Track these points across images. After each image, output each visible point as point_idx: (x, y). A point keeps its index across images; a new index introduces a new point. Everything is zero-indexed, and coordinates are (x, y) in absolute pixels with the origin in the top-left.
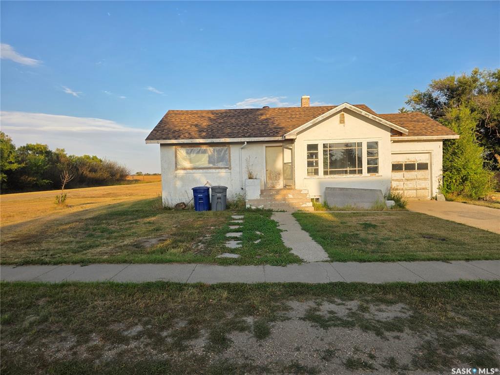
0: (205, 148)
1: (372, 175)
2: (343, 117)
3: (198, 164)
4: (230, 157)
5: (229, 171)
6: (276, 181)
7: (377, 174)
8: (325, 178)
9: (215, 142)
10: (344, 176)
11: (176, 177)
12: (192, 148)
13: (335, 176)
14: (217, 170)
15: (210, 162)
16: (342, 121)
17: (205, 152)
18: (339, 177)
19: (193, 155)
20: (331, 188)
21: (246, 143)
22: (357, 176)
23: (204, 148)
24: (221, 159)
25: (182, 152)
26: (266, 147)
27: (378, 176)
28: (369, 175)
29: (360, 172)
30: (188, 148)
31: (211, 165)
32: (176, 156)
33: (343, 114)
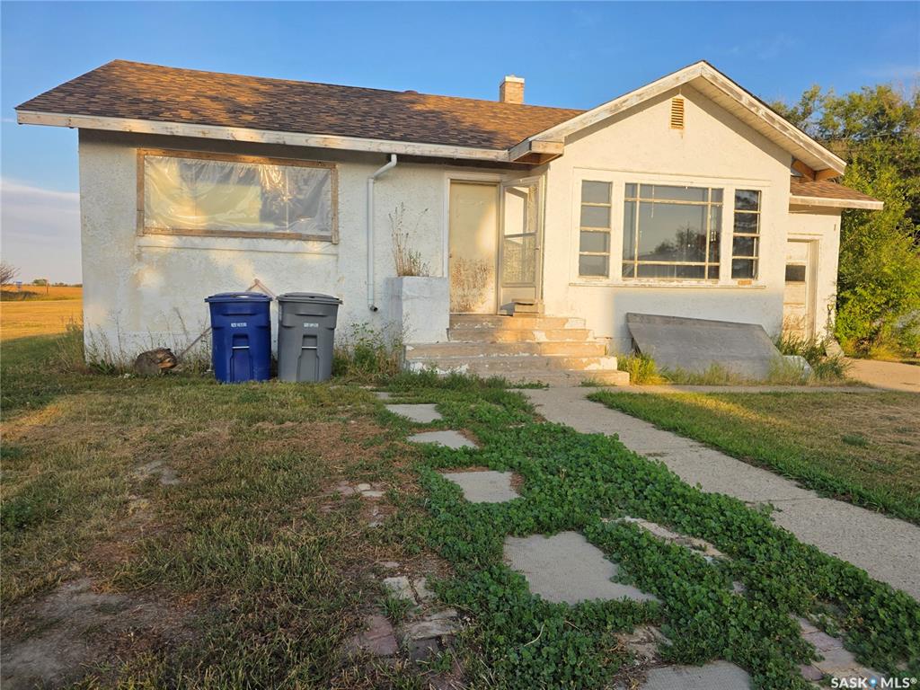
0: (251, 166)
1: (743, 283)
2: (678, 108)
3: (224, 220)
4: (335, 203)
5: (331, 249)
6: (475, 291)
7: (754, 282)
8: (626, 286)
9: (288, 143)
10: (675, 284)
11: (139, 257)
12: (204, 162)
13: (654, 281)
14: (292, 245)
15: (266, 215)
16: (677, 121)
17: (250, 178)
18: (663, 283)
19: (205, 187)
20: (642, 316)
21: (394, 158)
22: (706, 282)
23: (249, 163)
24: (307, 208)
25: (165, 171)
26: (453, 182)
27: (757, 288)
28: (735, 282)
29: (715, 273)
30: (189, 161)
31: (270, 227)
32: (141, 186)
33: (681, 102)
